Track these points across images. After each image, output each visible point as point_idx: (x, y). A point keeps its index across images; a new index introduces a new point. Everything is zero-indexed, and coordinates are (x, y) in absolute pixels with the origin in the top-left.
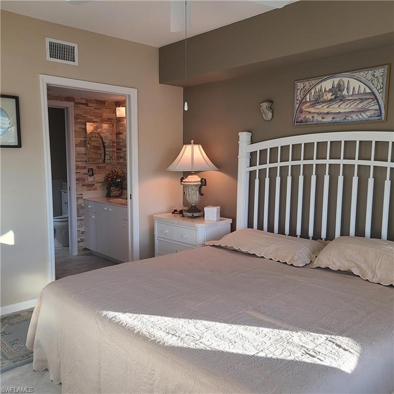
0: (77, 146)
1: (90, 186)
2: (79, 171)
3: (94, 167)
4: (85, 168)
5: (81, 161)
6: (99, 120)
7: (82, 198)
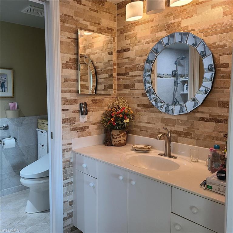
0: (64, 66)
1: (82, 130)
2: (66, 107)
3: (88, 100)
4: (75, 102)
5: (70, 92)
6: (95, 29)
7: (70, 149)
